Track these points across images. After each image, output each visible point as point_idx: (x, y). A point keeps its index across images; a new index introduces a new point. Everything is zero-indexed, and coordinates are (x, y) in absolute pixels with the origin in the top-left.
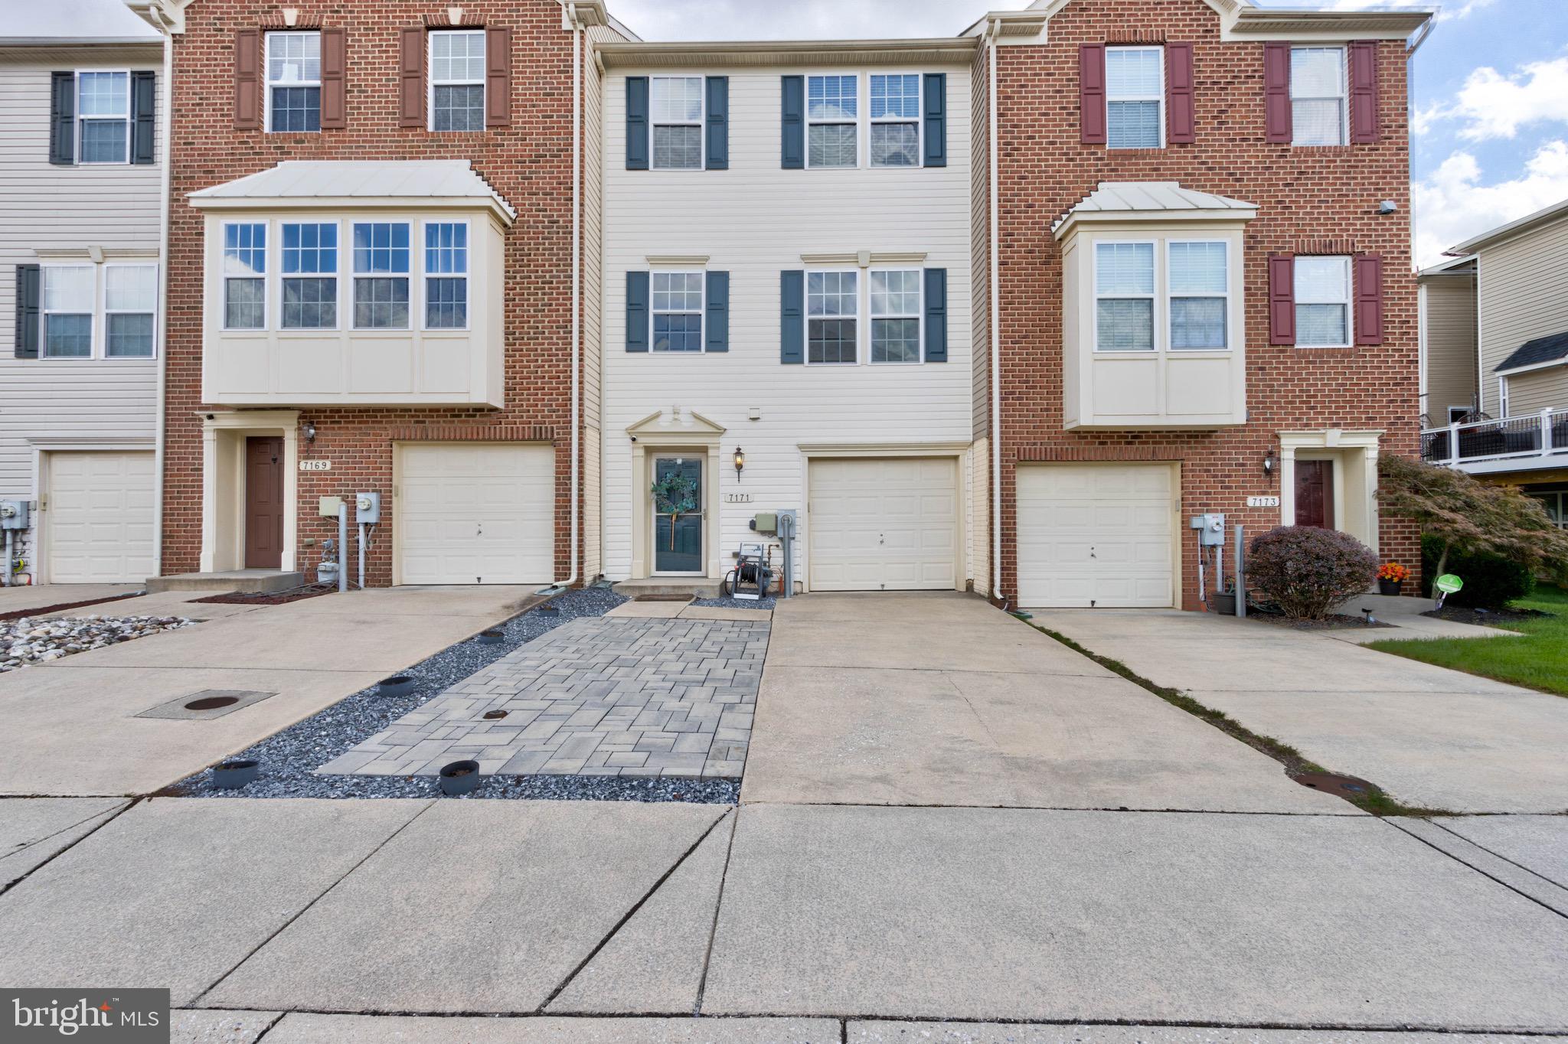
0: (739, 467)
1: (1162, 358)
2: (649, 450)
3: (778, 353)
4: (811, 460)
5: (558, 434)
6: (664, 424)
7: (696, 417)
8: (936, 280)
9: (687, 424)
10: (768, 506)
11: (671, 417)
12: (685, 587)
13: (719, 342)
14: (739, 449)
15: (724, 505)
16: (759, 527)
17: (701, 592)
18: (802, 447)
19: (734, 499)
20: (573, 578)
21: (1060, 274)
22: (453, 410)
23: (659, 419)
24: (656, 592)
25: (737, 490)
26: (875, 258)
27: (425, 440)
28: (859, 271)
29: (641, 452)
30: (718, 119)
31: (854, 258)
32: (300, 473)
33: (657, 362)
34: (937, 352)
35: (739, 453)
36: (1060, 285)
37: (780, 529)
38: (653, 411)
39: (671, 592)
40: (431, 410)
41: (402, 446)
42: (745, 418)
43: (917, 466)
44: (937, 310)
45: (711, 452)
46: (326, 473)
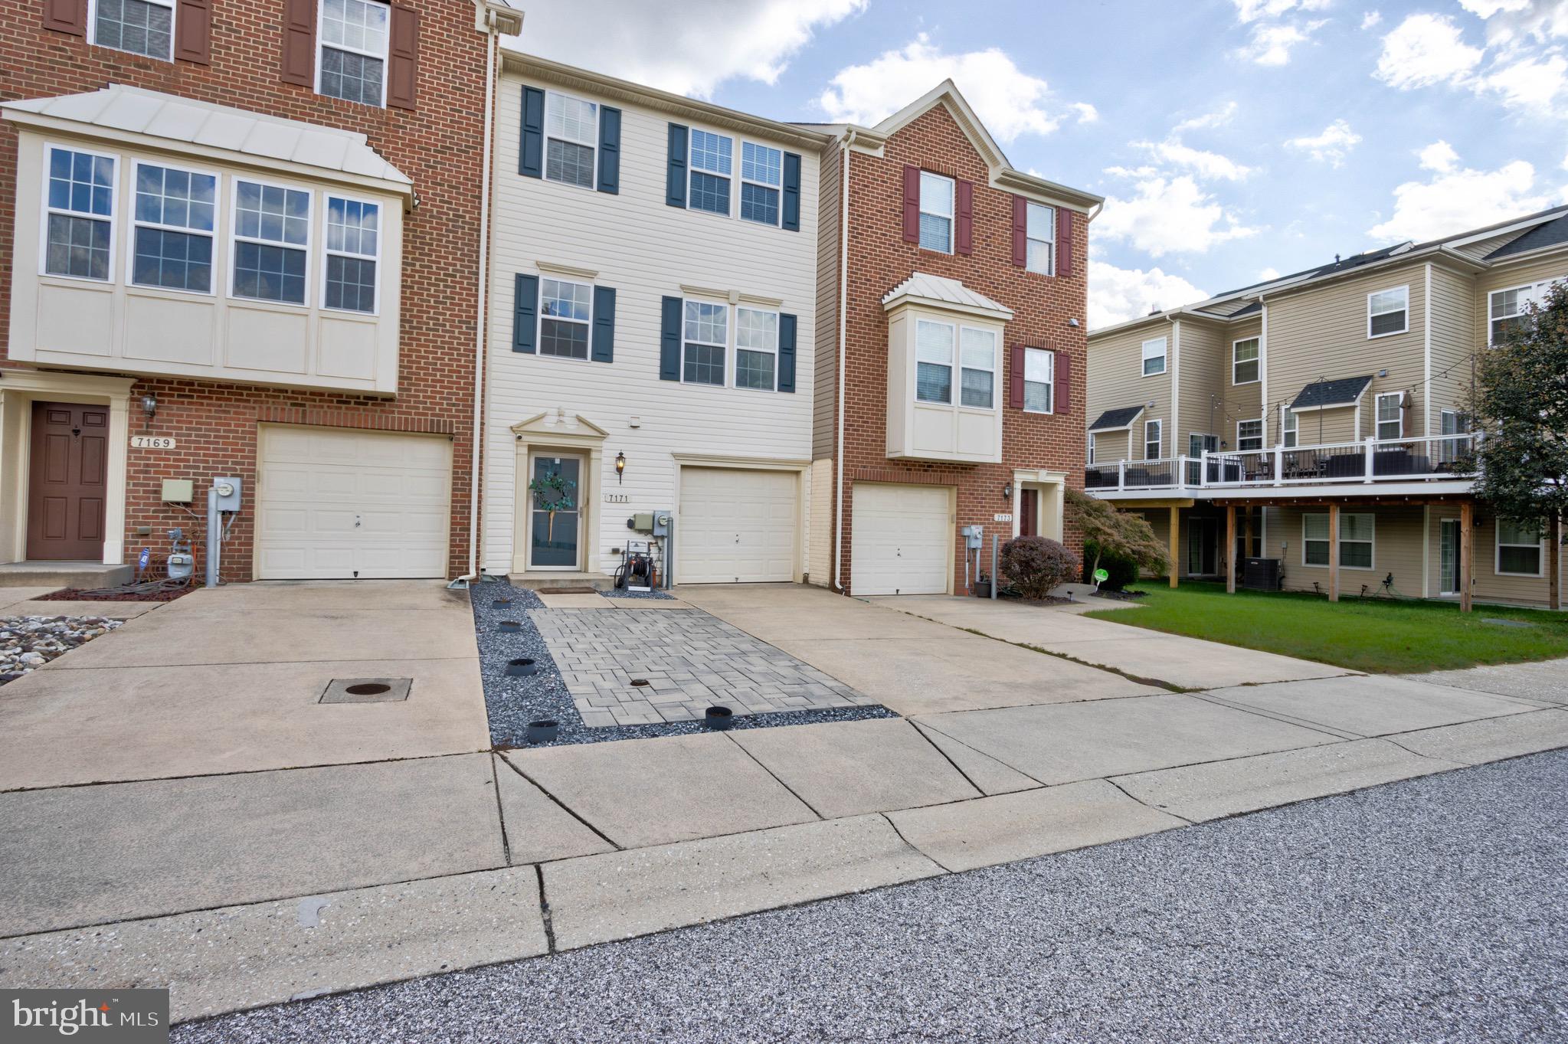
0: (620, 470)
1: (956, 410)
2: (532, 448)
3: (658, 370)
4: (683, 467)
5: (458, 428)
6: (549, 425)
7: (580, 420)
8: (788, 323)
9: (572, 427)
10: (643, 506)
11: (556, 419)
13: (604, 353)
14: (621, 454)
15: (603, 504)
16: (638, 526)
18: (675, 456)
19: (614, 499)
20: (473, 574)
21: (887, 337)
22: (341, 396)
23: (544, 420)
25: (617, 491)
26: (744, 298)
27: (303, 424)
28: (729, 306)
29: (525, 450)
30: (610, 146)
31: (726, 295)
32: (131, 450)
33: (541, 365)
34: (788, 385)
35: (621, 457)
36: (886, 345)
37: (658, 529)
38: (541, 411)
39: (569, 585)
40: (312, 394)
42: (626, 425)
43: (767, 478)
44: (788, 349)
45: (594, 455)
46: (167, 452)
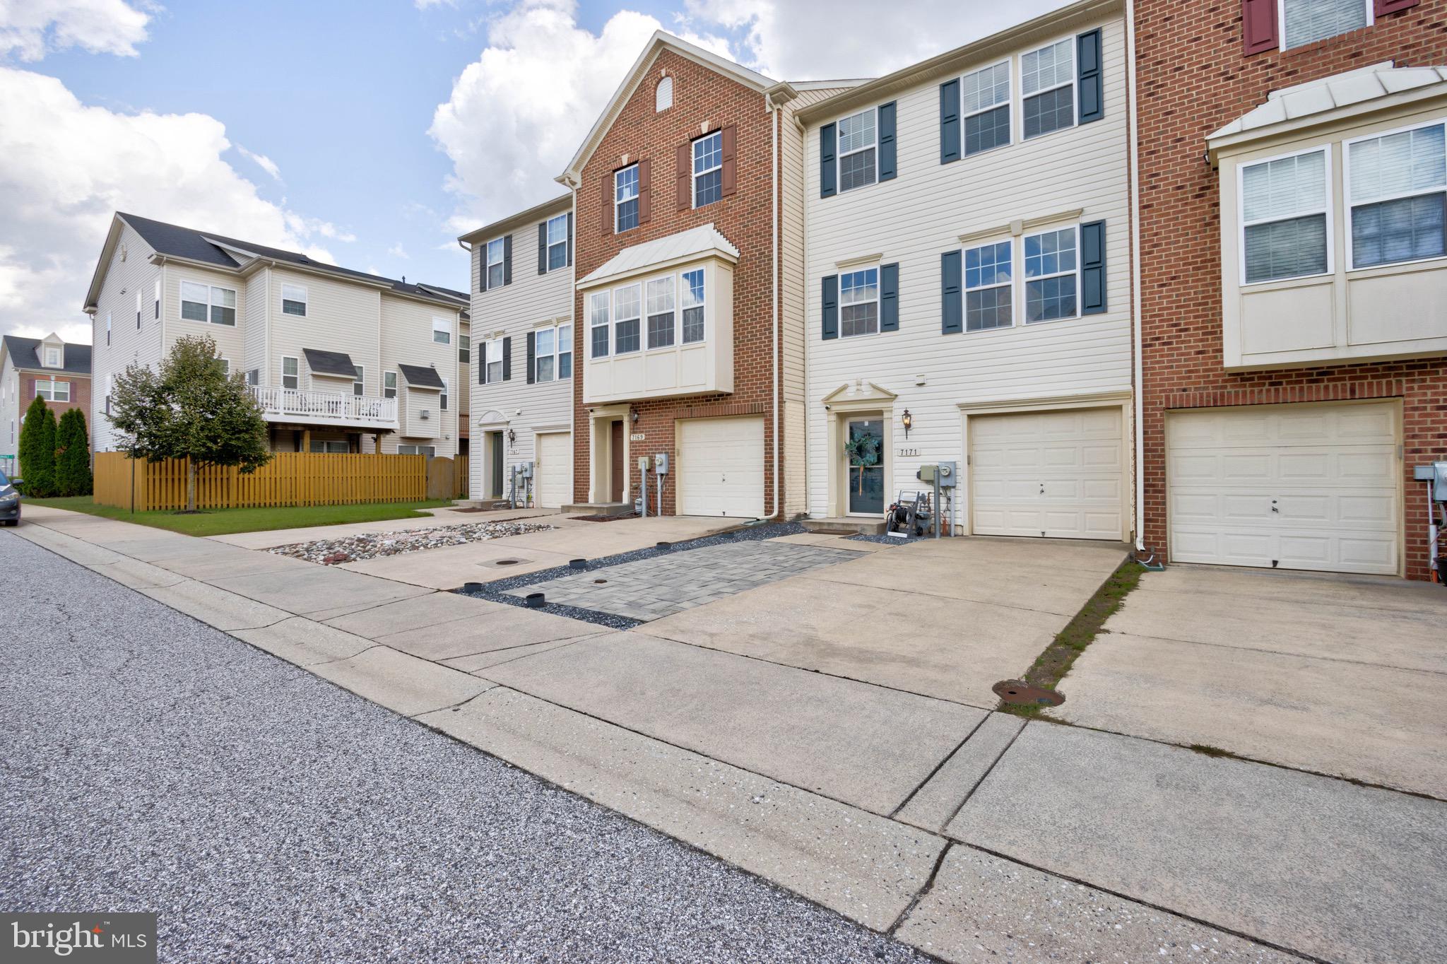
0: (908, 426)
1: (1341, 282)
2: (842, 416)
3: (940, 326)
4: (971, 417)
5: (766, 408)
6: (850, 394)
7: (875, 387)
8: (1095, 232)
9: (868, 393)
10: (931, 458)
11: (856, 388)
12: (851, 525)
13: (891, 324)
14: (906, 411)
15: (897, 459)
16: (922, 477)
17: (863, 529)
18: (962, 406)
19: (904, 453)
20: (775, 513)
21: (1217, 205)
22: (707, 396)
23: (847, 391)
24: (831, 528)
25: (907, 446)
26: (1026, 225)
27: (692, 418)
28: (1012, 240)
29: (833, 418)
30: (888, 139)
31: (1006, 229)
32: (631, 443)
33: (843, 345)
34: (1096, 304)
35: (907, 414)
36: (1217, 217)
37: (941, 479)
38: (840, 385)
40: (695, 398)
41: (681, 423)
42: (913, 384)
43: (1078, 418)
44: (1095, 265)
45: (886, 415)
46: (643, 442)
